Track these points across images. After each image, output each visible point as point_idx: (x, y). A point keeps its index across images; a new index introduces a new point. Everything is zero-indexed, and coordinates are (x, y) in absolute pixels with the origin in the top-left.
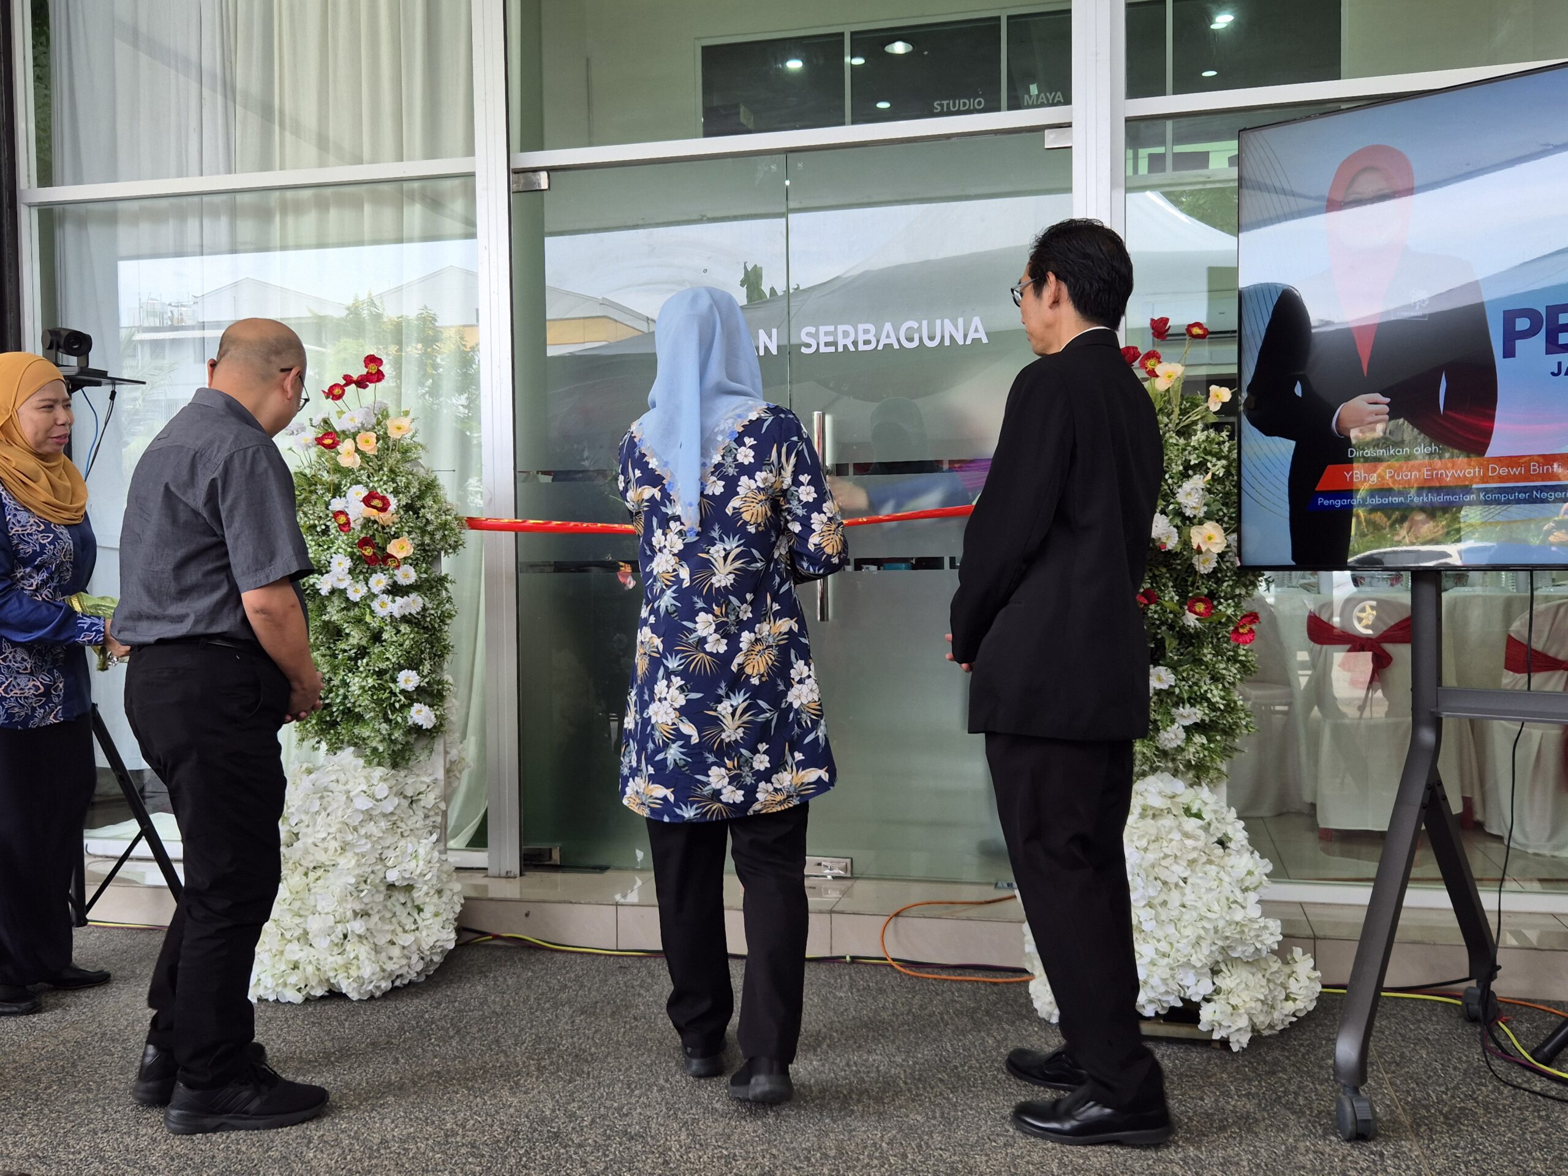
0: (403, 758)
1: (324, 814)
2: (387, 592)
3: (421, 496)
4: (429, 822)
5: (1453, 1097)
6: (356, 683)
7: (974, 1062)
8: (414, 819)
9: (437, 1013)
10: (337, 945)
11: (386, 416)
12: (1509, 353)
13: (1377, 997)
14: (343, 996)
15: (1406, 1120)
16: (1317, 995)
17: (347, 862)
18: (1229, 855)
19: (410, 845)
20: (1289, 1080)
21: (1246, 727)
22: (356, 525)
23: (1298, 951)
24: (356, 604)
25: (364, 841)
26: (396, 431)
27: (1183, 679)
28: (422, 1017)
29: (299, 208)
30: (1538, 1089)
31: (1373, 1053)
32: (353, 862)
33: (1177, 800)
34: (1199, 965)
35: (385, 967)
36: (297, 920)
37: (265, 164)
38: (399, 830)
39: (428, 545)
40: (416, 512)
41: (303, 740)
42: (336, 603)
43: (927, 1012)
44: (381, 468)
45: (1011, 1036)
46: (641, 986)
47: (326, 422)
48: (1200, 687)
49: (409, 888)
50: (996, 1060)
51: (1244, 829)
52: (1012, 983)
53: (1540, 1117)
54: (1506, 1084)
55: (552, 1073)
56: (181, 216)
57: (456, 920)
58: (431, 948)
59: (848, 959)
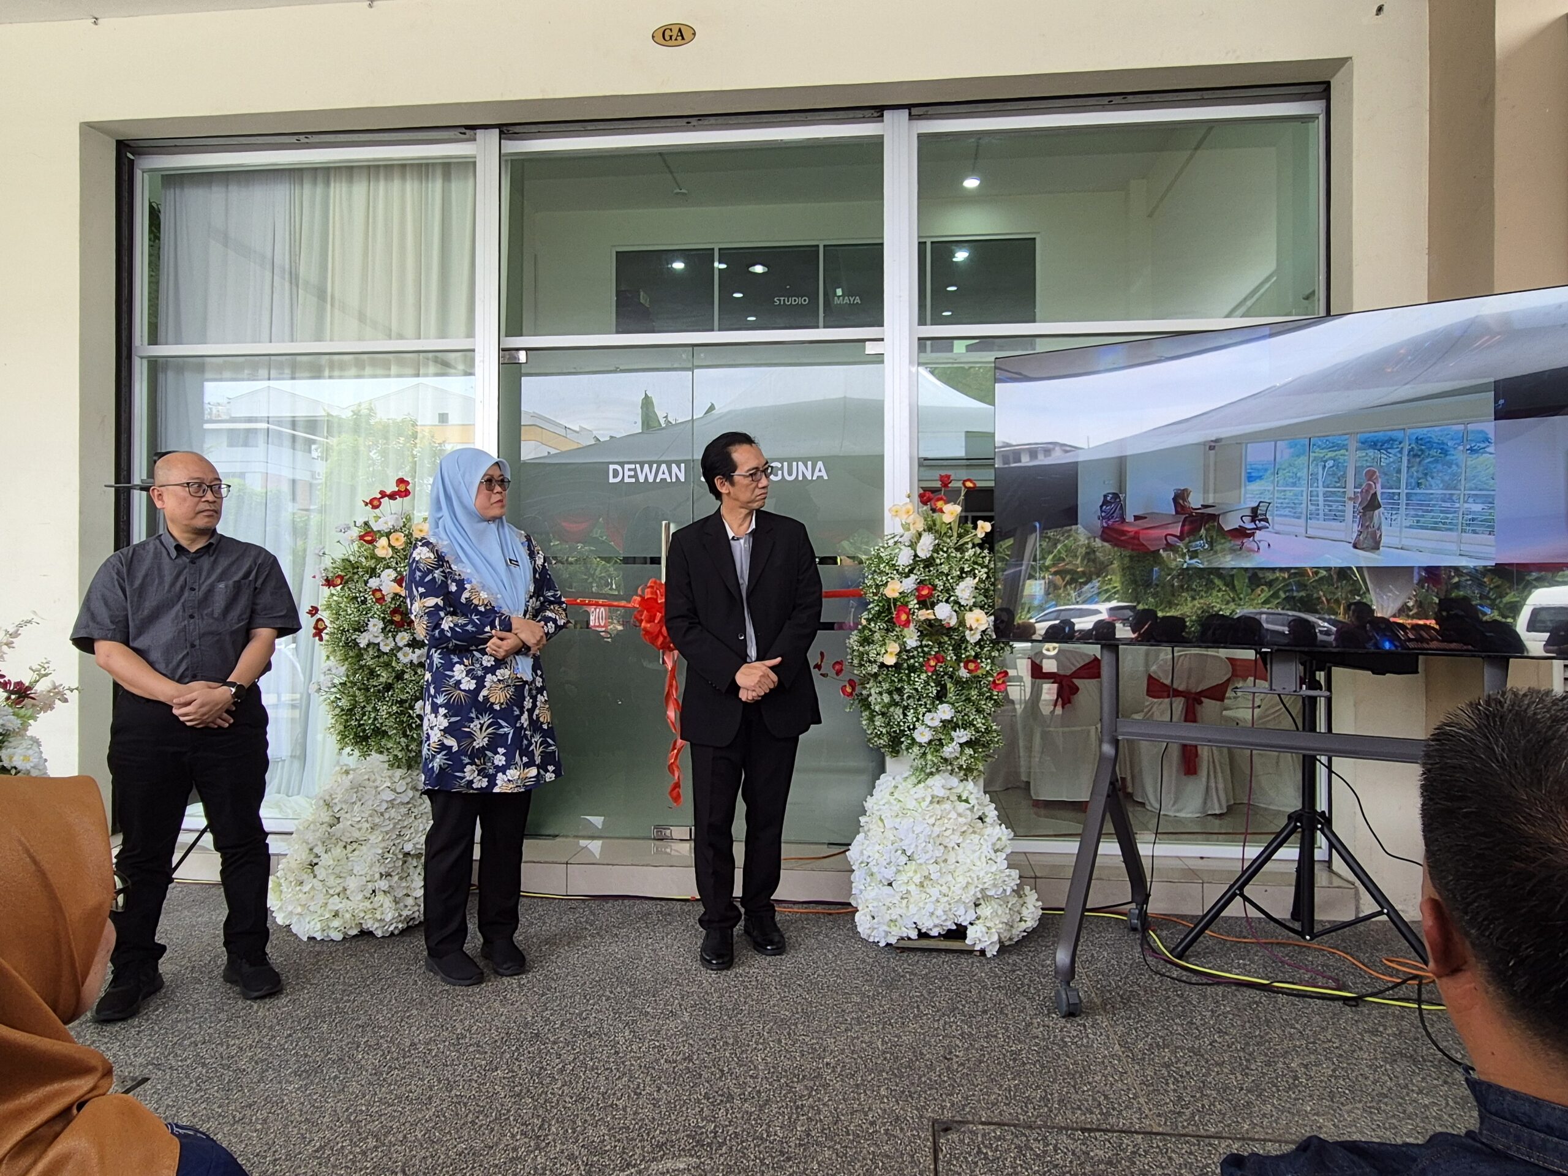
1: (359, 804)
2: (408, 645)
5: (1125, 984)
6: (384, 710)
10: (367, 898)
11: (410, 521)
13: (1082, 916)
14: (371, 934)
15: (1098, 1001)
16: (1039, 918)
17: (375, 838)
18: (986, 827)
20: (1024, 976)
22: (388, 599)
23: (1028, 889)
24: (384, 654)
25: (387, 822)
26: (417, 530)
27: (959, 712)
29: (342, 367)
30: (1175, 976)
31: (1078, 959)
32: (380, 838)
33: (953, 791)
34: (967, 901)
36: (339, 881)
37: (319, 338)
41: (341, 749)
42: (371, 653)
46: (586, 922)
47: (366, 523)
48: (969, 717)
51: (995, 809)
52: (843, 913)
53: (1178, 995)
54: (1157, 973)
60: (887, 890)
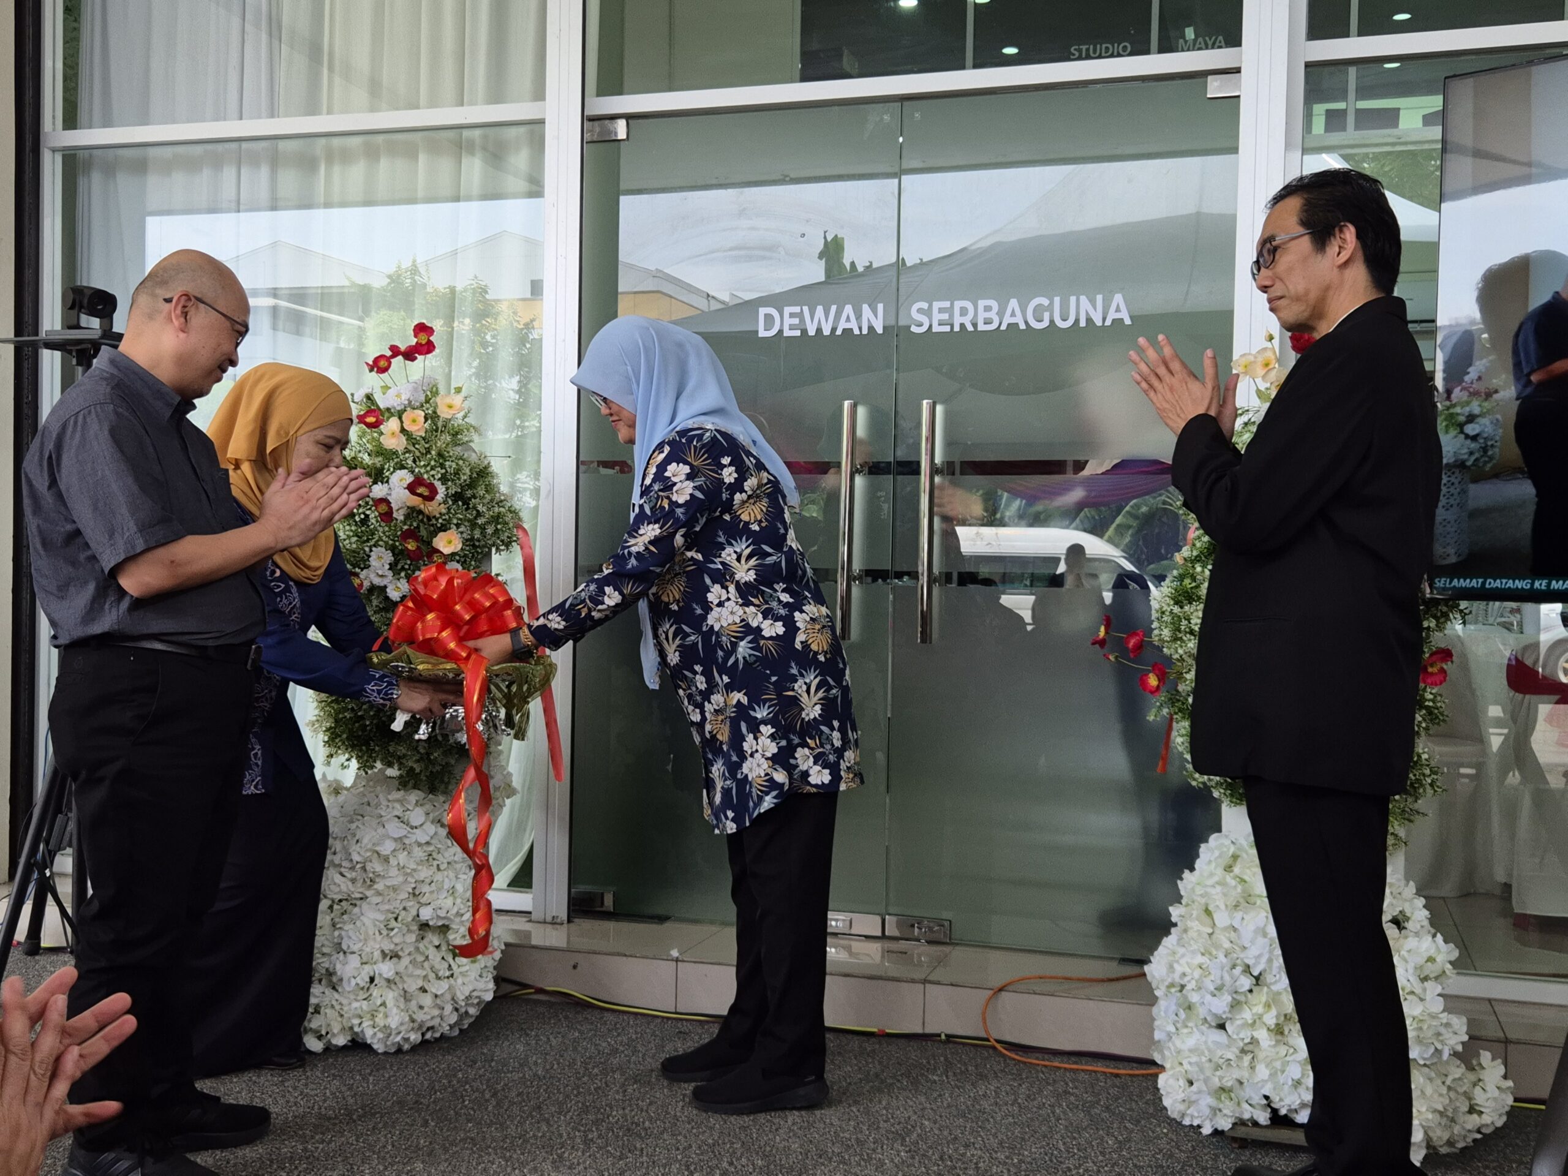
0: (442, 781)
3: (472, 484)
7: (1091, 1164)
8: (452, 850)
9: (472, 1074)
10: (362, 989)
11: (436, 393)
14: (367, 1048)
16: (1507, 1109)
18: (1406, 937)
19: (446, 880)
21: (1431, 785)
22: (399, 516)
23: (1486, 1057)
24: (396, 604)
26: (446, 410)
28: (455, 1076)
29: (346, 157)
35: (415, 1016)
37: (312, 108)
38: (435, 863)
39: (479, 540)
40: (466, 502)
41: (331, 756)
42: (375, 602)
43: (1035, 1103)
44: (428, 451)
45: (1136, 1136)
47: (369, 397)
49: (444, 928)
51: (1424, 907)
52: (1138, 1075)
55: (601, 1148)
56: (217, 164)
57: (495, 968)
58: (467, 998)
59: (943, 1037)
60: (1218, 1036)
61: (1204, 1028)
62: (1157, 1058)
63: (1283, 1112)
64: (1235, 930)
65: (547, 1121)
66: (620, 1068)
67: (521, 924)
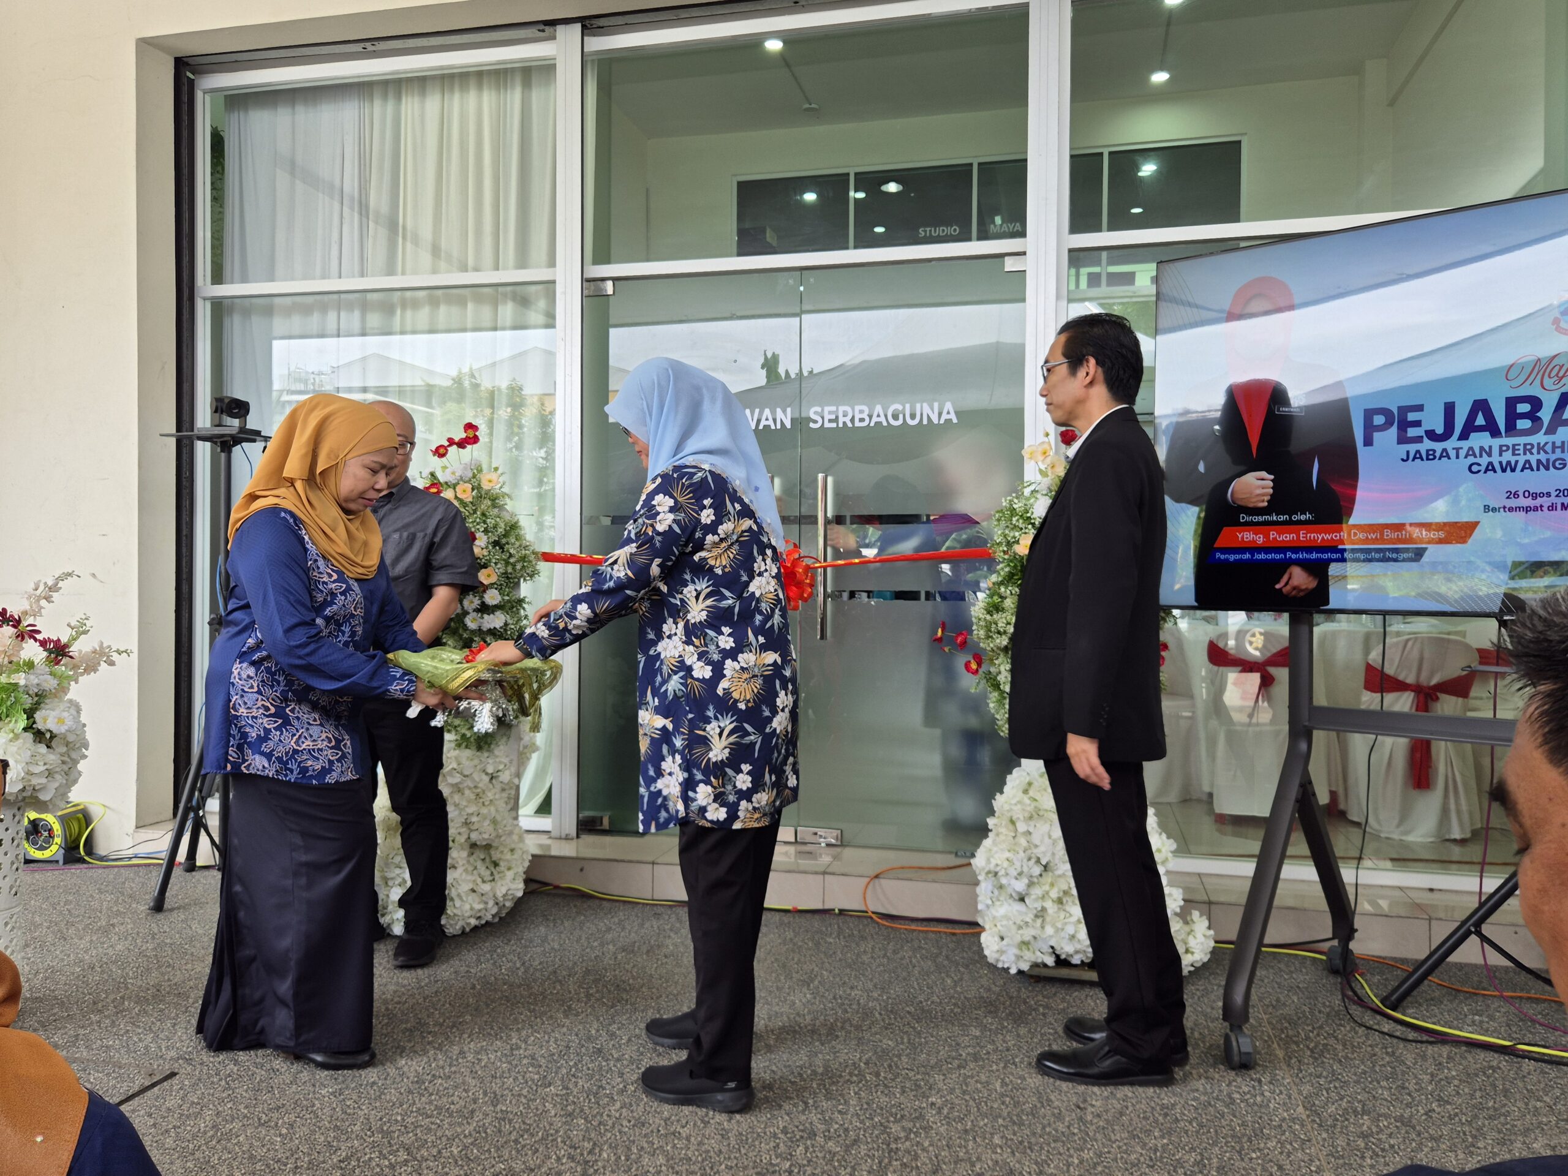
0: (486, 743)
2: (477, 610)
3: (506, 535)
4: (505, 795)
5: (1318, 1035)
7: (935, 998)
8: (493, 791)
11: (480, 471)
12: (1368, 442)
13: (1258, 951)
15: (1280, 1053)
16: (1210, 949)
19: (490, 812)
23: (1196, 914)
26: (487, 483)
29: (415, 305)
30: (1385, 1030)
31: (1254, 997)
37: (391, 271)
39: (511, 574)
40: (502, 548)
43: (899, 956)
44: (475, 512)
45: (966, 977)
46: (671, 930)
47: (432, 474)
49: (488, 847)
50: (953, 997)
52: (967, 933)
53: (1387, 1053)
54: (1361, 1025)
55: (597, 1000)
56: (324, 309)
57: (525, 873)
58: (504, 896)
59: (837, 911)
60: (1018, 907)
61: (1011, 901)
62: (980, 922)
63: (1063, 957)
64: (1030, 833)
65: (560, 982)
66: (613, 941)
67: (544, 840)
